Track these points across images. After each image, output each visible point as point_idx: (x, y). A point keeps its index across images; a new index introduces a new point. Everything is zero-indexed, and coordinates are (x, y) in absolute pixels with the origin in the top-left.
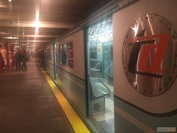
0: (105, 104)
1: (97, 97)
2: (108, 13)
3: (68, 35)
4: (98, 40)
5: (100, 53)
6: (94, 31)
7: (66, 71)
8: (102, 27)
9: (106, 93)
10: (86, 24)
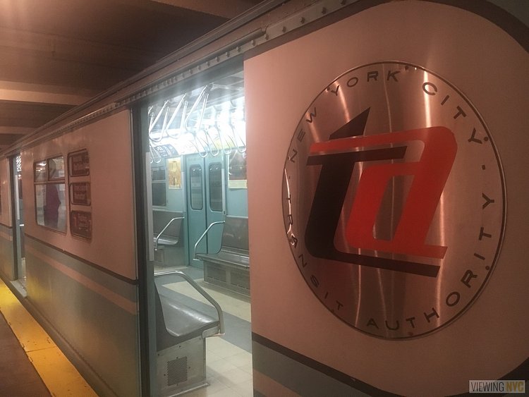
0: (205, 359)
1: (178, 335)
2: (218, 60)
3: (69, 124)
4: (171, 148)
5: (176, 187)
6: (162, 117)
7: (61, 250)
8: (190, 106)
9: (206, 321)
10: (136, 94)
